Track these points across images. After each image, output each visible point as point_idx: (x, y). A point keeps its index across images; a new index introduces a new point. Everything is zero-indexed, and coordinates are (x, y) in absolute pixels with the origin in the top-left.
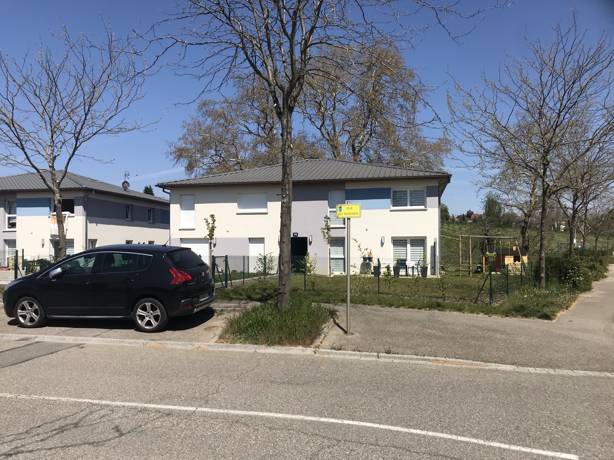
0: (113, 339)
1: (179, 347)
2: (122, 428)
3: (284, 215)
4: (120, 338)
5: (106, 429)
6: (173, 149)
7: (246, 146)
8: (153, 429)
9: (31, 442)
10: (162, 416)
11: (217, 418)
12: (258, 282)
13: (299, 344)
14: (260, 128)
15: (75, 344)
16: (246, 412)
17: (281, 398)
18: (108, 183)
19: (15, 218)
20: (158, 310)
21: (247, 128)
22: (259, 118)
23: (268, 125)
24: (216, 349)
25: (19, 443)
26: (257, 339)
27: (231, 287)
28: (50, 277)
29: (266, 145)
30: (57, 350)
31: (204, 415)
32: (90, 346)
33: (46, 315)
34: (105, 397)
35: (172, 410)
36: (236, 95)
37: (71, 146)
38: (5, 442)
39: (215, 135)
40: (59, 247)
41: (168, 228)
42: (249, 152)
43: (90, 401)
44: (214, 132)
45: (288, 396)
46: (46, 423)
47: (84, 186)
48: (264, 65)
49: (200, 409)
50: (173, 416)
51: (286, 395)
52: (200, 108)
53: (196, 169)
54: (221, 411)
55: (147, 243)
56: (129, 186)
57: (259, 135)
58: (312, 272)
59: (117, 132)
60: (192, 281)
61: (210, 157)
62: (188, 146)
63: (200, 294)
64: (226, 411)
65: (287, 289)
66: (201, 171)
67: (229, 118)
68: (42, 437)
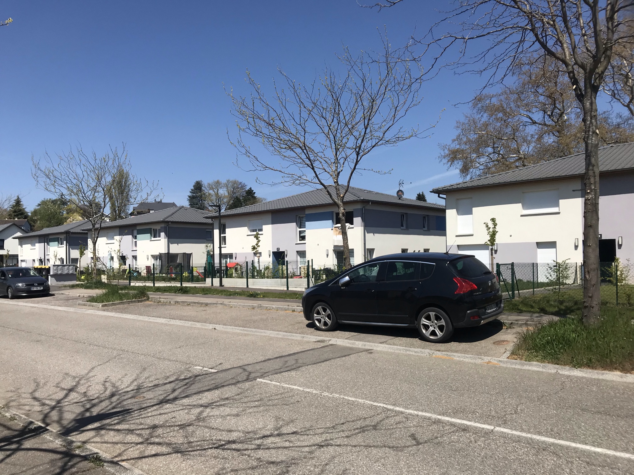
0: (399, 347)
1: (467, 360)
2: (418, 436)
3: (589, 214)
4: (406, 346)
5: (403, 436)
6: (447, 152)
7: (529, 138)
8: (450, 443)
9: (338, 438)
10: (457, 430)
11: (519, 441)
12: (552, 293)
13: (616, 369)
14: (546, 116)
15: (364, 349)
16: (554, 440)
17: (598, 430)
18: (383, 193)
19: (305, 231)
20: (443, 320)
21: (530, 118)
22: (545, 105)
23: (556, 111)
24: (509, 366)
25: (328, 436)
26: (557, 358)
27: (519, 298)
28: (340, 285)
29: (554, 135)
30: (349, 354)
31: (504, 436)
32: (378, 352)
33: (337, 320)
34: (399, 404)
35: (468, 426)
36: (517, 84)
37: (352, 160)
38: (317, 434)
39: (492, 130)
40: (344, 257)
41: (445, 235)
42: (533, 144)
43: (385, 406)
44: (490, 128)
45: (608, 429)
46: (348, 422)
47: (362, 198)
48: (559, 43)
49: (498, 429)
50: (469, 432)
51: (604, 427)
52: (475, 106)
53: (471, 170)
54: (524, 434)
55: (422, 251)
56: (403, 195)
57: (545, 125)
58: (624, 282)
59: (395, 141)
60: (478, 290)
61: (487, 156)
62: (463, 147)
63: (486, 305)
64: (529, 435)
65: (595, 303)
66: (478, 171)
67: (508, 110)
68: (346, 434)
